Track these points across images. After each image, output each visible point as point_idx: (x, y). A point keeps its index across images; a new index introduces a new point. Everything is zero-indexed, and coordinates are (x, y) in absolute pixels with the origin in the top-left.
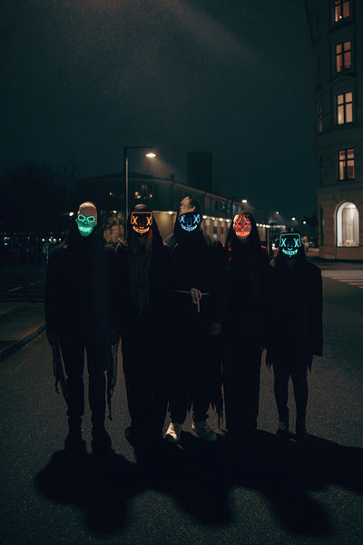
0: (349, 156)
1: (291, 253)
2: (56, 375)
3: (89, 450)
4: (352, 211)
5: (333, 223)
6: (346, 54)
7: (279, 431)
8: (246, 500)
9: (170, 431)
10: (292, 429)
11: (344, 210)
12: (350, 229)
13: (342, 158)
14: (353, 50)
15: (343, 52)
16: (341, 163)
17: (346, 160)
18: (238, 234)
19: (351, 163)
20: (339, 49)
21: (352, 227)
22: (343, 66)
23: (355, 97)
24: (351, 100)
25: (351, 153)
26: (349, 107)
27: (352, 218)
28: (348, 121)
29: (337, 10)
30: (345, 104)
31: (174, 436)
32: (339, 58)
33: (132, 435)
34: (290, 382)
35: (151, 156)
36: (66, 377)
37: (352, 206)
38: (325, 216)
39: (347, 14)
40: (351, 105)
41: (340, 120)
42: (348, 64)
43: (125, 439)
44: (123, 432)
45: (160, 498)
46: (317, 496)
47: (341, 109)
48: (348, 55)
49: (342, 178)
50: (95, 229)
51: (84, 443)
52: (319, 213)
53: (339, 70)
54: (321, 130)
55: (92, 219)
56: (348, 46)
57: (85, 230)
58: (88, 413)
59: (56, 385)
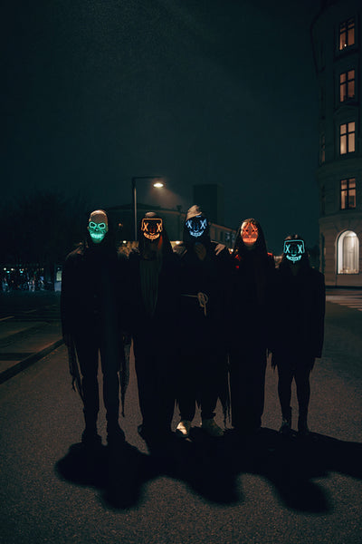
0: (351, 186)
1: (294, 259)
2: (72, 374)
3: (105, 443)
4: (353, 238)
5: (334, 251)
6: (349, 83)
7: (283, 428)
8: (252, 484)
9: (180, 427)
10: (295, 427)
11: (345, 238)
12: (350, 256)
13: (343, 187)
14: (357, 79)
15: (347, 81)
16: (343, 193)
17: (348, 189)
18: (245, 240)
19: (352, 193)
20: (343, 78)
21: (352, 255)
22: (346, 96)
23: (357, 127)
24: (353, 130)
25: (352, 183)
26: (352, 137)
27: (353, 246)
28: (350, 151)
29: (342, 37)
30: (347, 134)
31: (184, 431)
32: (342, 87)
33: (144, 431)
34: (294, 382)
35: (158, 185)
36: (81, 377)
37: (353, 235)
38: (326, 243)
39: (352, 41)
40: (353, 135)
41: (343, 149)
42: (351, 94)
43: (138, 435)
44: (136, 428)
45: (171, 482)
46: (318, 481)
47: (343, 139)
48: (352, 84)
49: (343, 207)
50: (106, 236)
51: (99, 438)
52: (321, 241)
53: (342, 100)
54: (324, 160)
55: (103, 226)
56: (352, 75)
57: (97, 236)
58: (103, 411)
59: (73, 384)
